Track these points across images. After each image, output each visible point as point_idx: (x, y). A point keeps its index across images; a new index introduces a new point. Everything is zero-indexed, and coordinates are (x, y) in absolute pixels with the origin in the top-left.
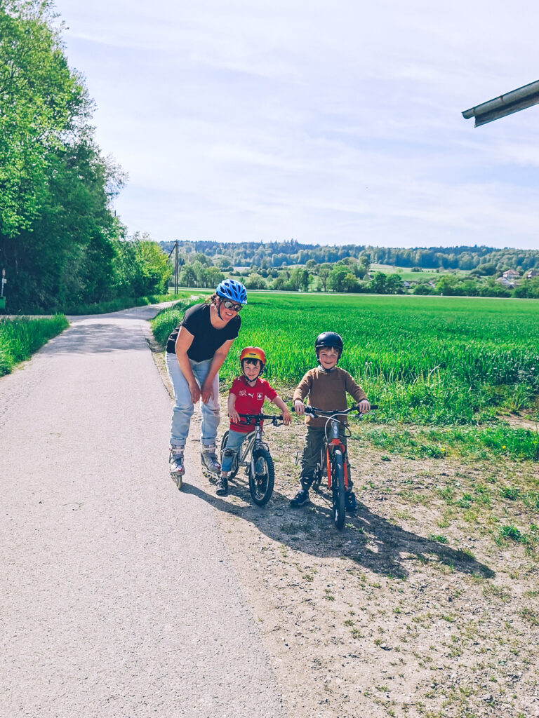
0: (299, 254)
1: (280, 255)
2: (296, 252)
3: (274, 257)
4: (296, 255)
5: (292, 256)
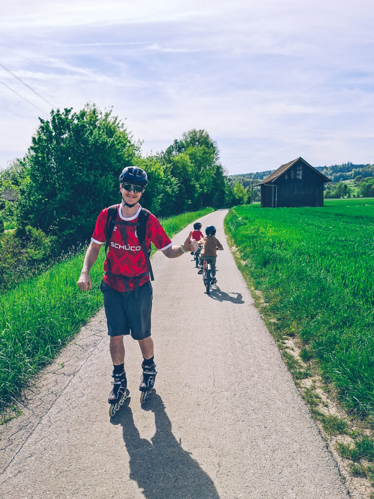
0: (353, 172)
1: (338, 174)
2: (351, 171)
3: (334, 176)
4: (350, 173)
5: (347, 173)
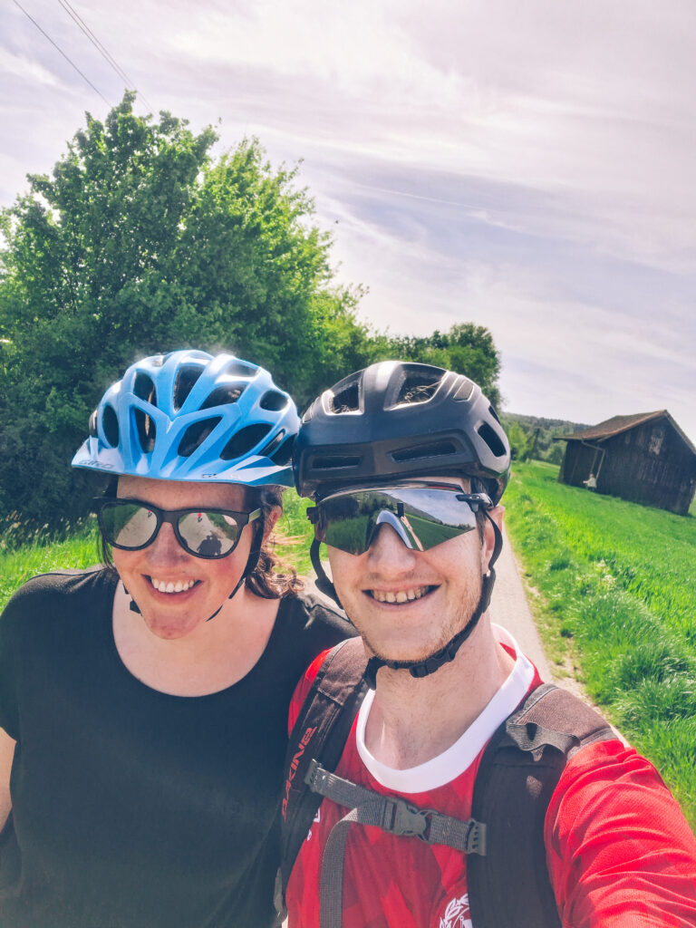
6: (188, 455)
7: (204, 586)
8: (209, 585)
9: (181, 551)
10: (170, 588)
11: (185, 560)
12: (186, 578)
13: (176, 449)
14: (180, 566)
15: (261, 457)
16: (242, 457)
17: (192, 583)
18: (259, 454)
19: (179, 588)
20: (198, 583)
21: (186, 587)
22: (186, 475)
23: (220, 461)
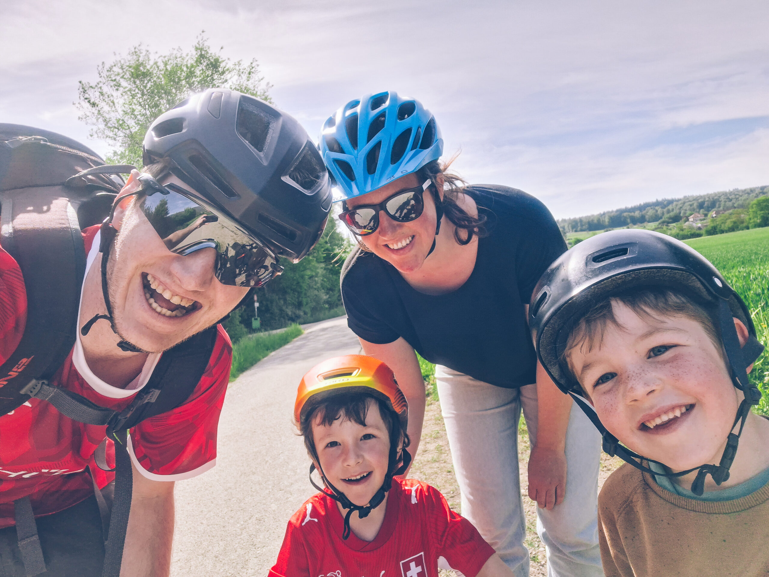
6: (374, 172)
7: (417, 237)
8: (420, 235)
9: (396, 223)
10: (400, 245)
11: (401, 226)
12: (405, 237)
13: (367, 172)
14: (399, 231)
15: (414, 151)
16: (403, 157)
17: (410, 238)
18: (411, 150)
19: (404, 243)
20: (413, 237)
21: (408, 242)
22: (379, 184)
23: (391, 166)
